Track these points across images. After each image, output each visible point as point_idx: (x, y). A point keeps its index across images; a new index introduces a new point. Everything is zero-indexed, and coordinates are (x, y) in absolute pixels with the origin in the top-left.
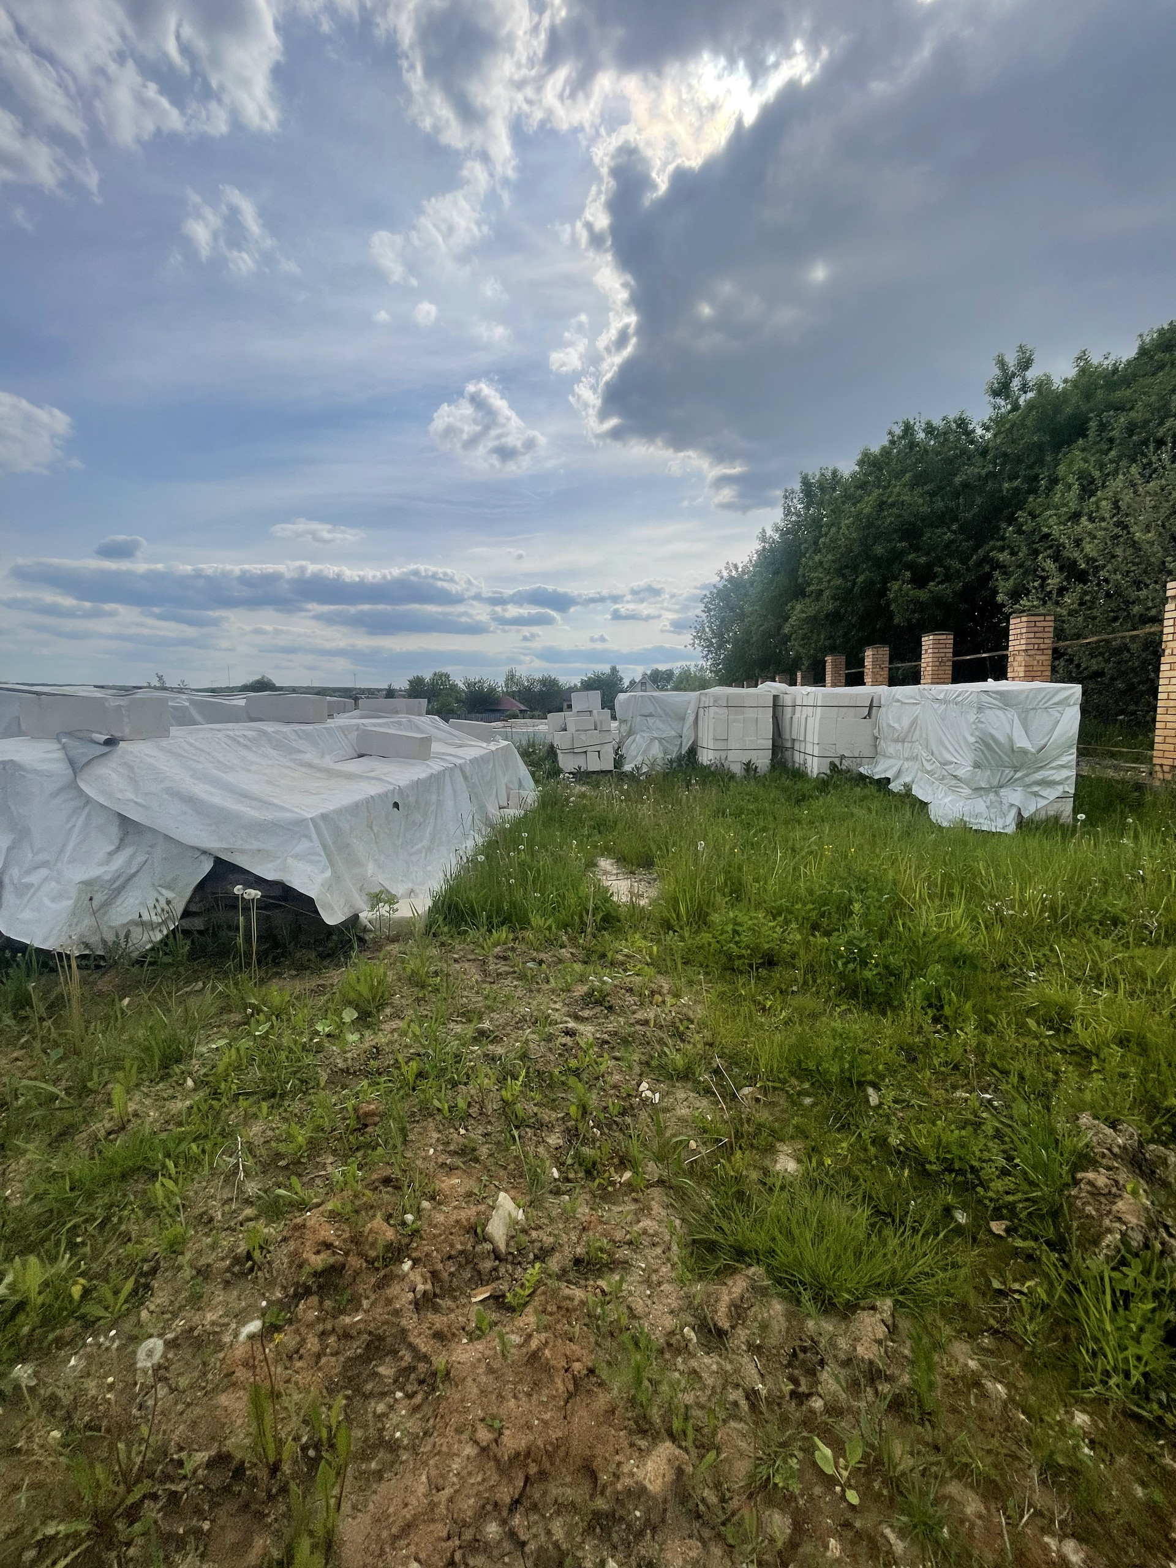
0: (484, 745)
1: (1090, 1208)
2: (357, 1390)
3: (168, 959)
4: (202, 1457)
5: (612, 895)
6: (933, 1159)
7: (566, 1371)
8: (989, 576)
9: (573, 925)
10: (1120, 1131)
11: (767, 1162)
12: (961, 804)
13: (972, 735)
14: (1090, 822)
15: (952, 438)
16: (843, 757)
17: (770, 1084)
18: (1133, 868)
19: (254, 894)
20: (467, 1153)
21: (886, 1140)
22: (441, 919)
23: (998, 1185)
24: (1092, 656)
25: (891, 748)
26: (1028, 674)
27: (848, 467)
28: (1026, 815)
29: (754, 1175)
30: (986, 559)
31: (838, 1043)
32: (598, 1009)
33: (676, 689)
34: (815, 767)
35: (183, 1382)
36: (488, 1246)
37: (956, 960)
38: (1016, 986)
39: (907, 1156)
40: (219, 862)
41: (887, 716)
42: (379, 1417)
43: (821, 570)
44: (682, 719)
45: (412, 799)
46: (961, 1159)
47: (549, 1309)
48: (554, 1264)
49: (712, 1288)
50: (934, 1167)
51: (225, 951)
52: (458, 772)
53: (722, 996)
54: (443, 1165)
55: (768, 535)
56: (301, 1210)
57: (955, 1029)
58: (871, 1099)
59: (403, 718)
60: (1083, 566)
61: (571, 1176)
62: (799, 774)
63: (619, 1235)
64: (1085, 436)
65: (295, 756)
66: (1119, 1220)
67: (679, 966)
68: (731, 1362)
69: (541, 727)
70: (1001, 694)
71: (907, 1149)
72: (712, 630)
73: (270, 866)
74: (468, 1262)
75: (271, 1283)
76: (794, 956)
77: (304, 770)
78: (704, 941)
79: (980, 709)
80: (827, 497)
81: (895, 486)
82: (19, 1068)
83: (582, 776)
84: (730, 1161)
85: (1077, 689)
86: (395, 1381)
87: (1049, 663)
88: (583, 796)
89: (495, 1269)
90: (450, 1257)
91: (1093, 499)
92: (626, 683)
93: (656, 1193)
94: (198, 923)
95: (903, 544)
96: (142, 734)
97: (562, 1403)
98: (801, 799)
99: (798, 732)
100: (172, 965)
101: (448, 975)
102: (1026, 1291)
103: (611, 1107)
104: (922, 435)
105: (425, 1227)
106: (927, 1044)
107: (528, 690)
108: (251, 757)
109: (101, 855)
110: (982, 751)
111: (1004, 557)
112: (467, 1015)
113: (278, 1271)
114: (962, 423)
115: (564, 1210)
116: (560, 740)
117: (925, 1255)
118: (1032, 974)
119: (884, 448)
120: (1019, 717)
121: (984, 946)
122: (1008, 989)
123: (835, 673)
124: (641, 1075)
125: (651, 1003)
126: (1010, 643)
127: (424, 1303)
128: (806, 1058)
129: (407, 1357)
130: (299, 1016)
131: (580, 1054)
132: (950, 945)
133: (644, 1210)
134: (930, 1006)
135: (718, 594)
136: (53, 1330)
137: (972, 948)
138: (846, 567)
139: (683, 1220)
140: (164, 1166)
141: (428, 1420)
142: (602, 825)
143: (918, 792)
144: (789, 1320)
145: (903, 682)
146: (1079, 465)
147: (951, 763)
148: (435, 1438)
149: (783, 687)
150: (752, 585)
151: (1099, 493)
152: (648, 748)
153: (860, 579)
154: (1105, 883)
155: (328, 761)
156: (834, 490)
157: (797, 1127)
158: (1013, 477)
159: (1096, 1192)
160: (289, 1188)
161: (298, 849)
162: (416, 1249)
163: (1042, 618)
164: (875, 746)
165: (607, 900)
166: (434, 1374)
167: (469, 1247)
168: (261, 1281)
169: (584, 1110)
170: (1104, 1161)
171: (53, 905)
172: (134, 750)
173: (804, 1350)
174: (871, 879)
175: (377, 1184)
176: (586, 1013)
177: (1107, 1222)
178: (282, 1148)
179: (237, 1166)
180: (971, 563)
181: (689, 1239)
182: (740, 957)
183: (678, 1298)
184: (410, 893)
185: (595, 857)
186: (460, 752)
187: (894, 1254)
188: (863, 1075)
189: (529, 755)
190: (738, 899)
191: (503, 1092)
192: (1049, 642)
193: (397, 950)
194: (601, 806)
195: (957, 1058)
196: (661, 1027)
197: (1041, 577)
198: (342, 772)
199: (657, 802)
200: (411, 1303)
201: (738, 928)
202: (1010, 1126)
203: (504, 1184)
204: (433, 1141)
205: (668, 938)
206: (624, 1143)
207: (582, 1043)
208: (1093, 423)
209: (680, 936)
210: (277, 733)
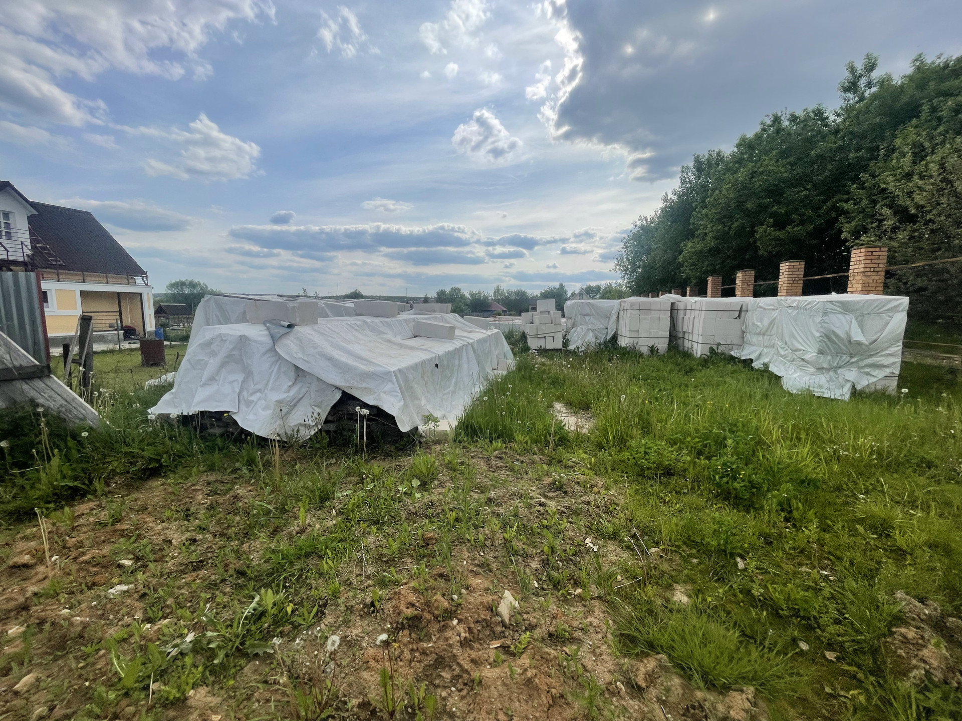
0: (484, 331)
1: (901, 651)
2: (431, 683)
3: (318, 446)
4: (355, 702)
5: (565, 425)
6: (784, 606)
7: (548, 692)
8: (836, 220)
9: (541, 440)
10: (927, 605)
11: (667, 594)
12: (808, 378)
13: (817, 331)
14: (912, 395)
15: (810, 124)
16: (719, 344)
17: (670, 548)
18: (946, 428)
19: (366, 412)
20: (485, 565)
21: (750, 591)
22: (463, 433)
23: (832, 629)
24: (918, 276)
25: (754, 339)
26: (864, 289)
27: (729, 149)
28: (858, 388)
29: (659, 601)
30: (834, 208)
31: (716, 527)
32: (558, 493)
33: (602, 298)
34: (699, 350)
35: (344, 663)
36: (499, 619)
37: (802, 482)
38: (848, 504)
39: (765, 603)
40: (344, 393)
41: (752, 318)
42: (444, 699)
43: (706, 219)
44: (609, 317)
45: (445, 363)
46: (804, 610)
47: (536, 657)
48: (537, 633)
49: (634, 662)
50: (785, 613)
51: (347, 443)
52: (470, 347)
53: (636, 491)
54: (472, 571)
55: (669, 197)
56: (397, 585)
57: (801, 527)
58: (739, 565)
59: (438, 315)
60: (913, 211)
61: (545, 587)
62: (687, 355)
63: (575, 624)
64: (917, 116)
65: (382, 336)
66: (925, 662)
67: (610, 471)
68: (647, 706)
69: (517, 321)
70: (842, 304)
71: (765, 599)
72: (628, 260)
73: (372, 397)
74: (488, 626)
75: (384, 620)
76: (685, 471)
77: (386, 343)
78: (625, 457)
79: (825, 313)
80: (713, 170)
81: (764, 160)
82: (252, 495)
83: (543, 352)
84: (644, 591)
85: (905, 300)
86: (451, 681)
87: (882, 281)
88: (543, 364)
89: (503, 632)
90: (478, 622)
91: (923, 163)
92: (569, 294)
93: (596, 603)
94: (332, 427)
95: (769, 200)
96: (304, 322)
97: (546, 709)
98: (690, 371)
99: (688, 327)
100: (320, 449)
101: (468, 465)
102: (850, 697)
103: (568, 550)
104: (787, 123)
105: (464, 603)
106: (780, 534)
107: (507, 298)
108: (360, 336)
109: (285, 387)
110: (825, 342)
111: (847, 206)
112: (482, 489)
113: (387, 614)
114: (819, 113)
115: (541, 606)
116: (529, 330)
117: (777, 665)
118: (861, 496)
119: (757, 134)
120: (856, 320)
121: (824, 474)
122: (842, 504)
123: (713, 288)
124: (586, 534)
125: (591, 492)
126: (851, 267)
127: (465, 643)
128: (694, 534)
129: (458, 671)
130: (389, 481)
131: (548, 517)
132: (798, 471)
133: (590, 612)
134: (782, 510)
135: (633, 237)
136: (279, 626)
137: (815, 475)
138: (725, 217)
139: (614, 621)
140: (326, 553)
141: (470, 705)
142: (556, 382)
143: (773, 368)
144: (683, 689)
145: (764, 295)
146: (912, 137)
147: (801, 350)
148: (475, 714)
149: (678, 297)
150: (657, 230)
151: (928, 158)
152: (585, 335)
153: (735, 225)
154: (922, 438)
155: (398, 339)
156: (718, 165)
157: (687, 576)
158: (860, 148)
159: (906, 641)
160: (389, 572)
161: (386, 389)
162: (460, 614)
163: (878, 249)
164: (743, 337)
165: (562, 428)
166: (473, 681)
167: (488, 618)
168: (379, 618)
169: (553, 550)
170: (914, 623)
171: (264, 413)
172: (302, 330)
173: (694, 707)
174: (740, 425)
175: (436, 577)
176: (551, 494)
177: (914, 662)
178: (384, 551)
179: (362, 558)
180: (822, 211)
181: (618, 632)
182: (648, 469)
183: (613, 664)
184: (444, 416)
185: (552, 402)
186: (471, 335)
187: (756, 661)
188: (734, 549)
189: (509, 339)
190: (648, 433)
191: (505, 534)
192: (882, 266)
193: (439, 448)
194: (555, 371)
195: (803, 545)
196: (598, 507)
197: (877, 220)
198: (407, 346)
199: (591, 370)
200: (458, 642)
201: (648, 451)
202: (842, 594)
203: (506, 586)
204: (466, 557)
205: (601, 454)
206: (577, 573)
207: (550, 511)
208: (925, 108)
209: (609, 453)
210: (372, 322)
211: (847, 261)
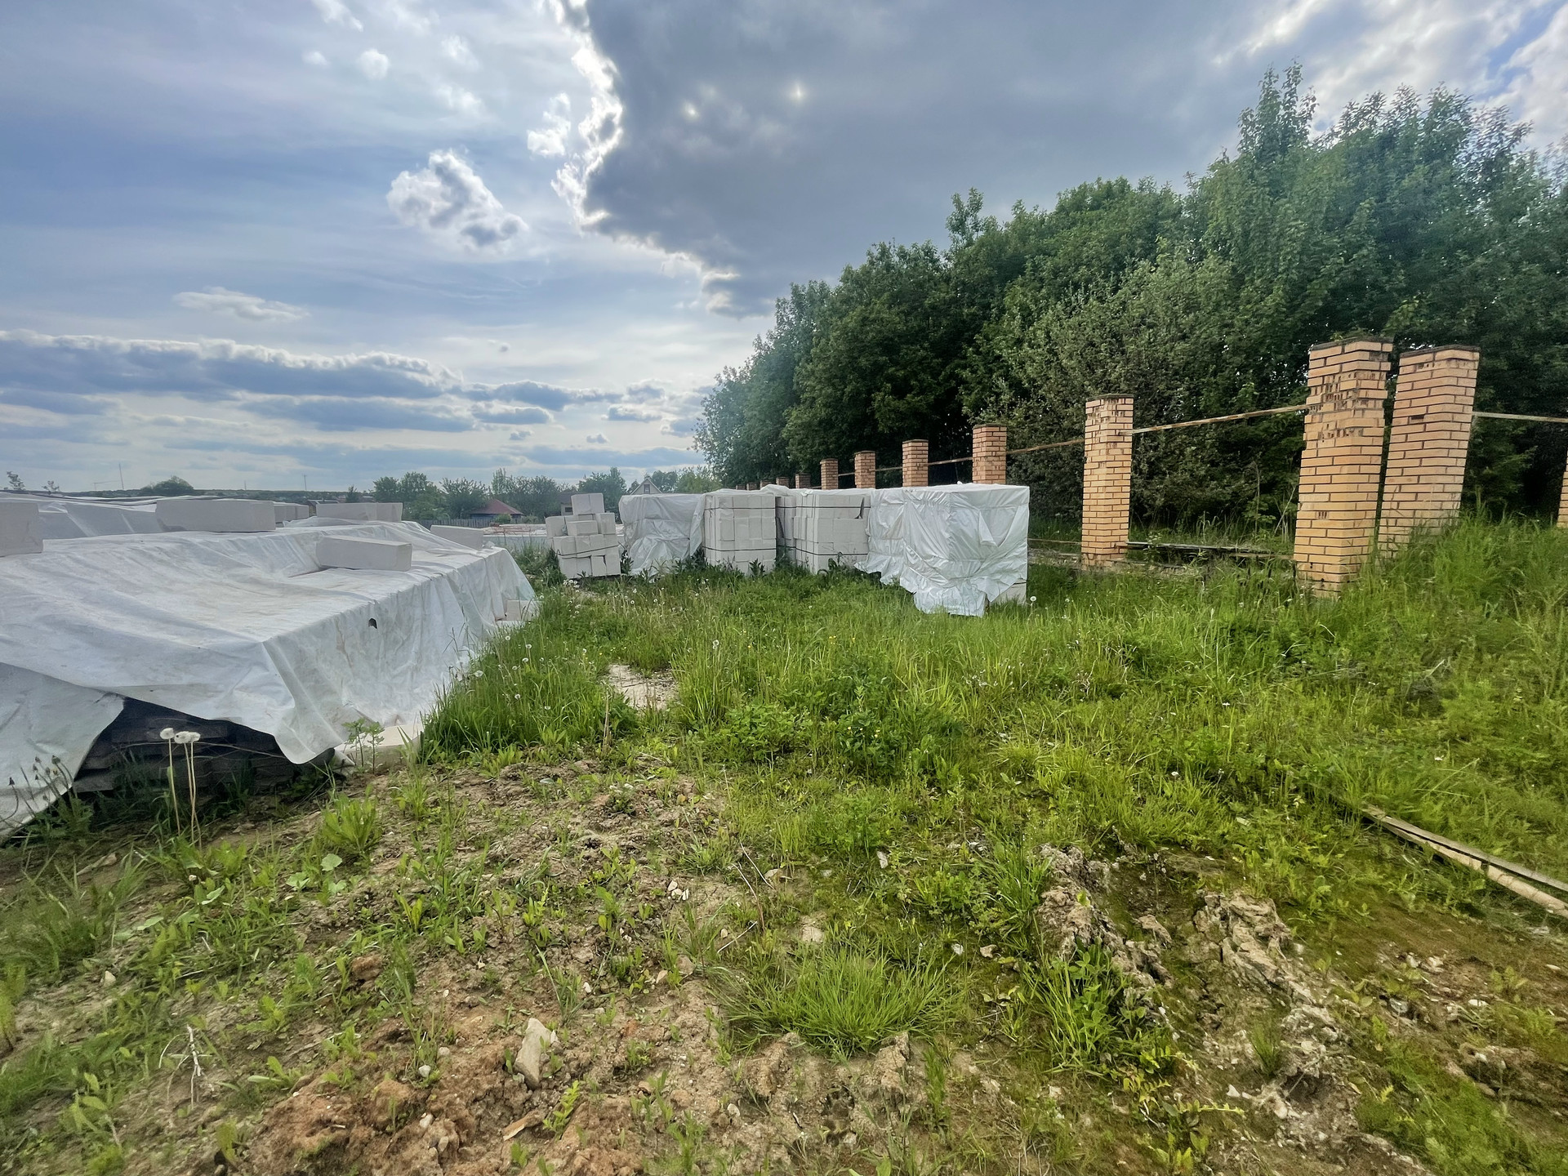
0: (475, 552)
1: (1052, 919)
3: (59, 832)
5: (627, 701)
6: (935, 903)
8: (954, 391)
9: (588, 736)
10: (1071, 854)
11: (795, 936)
12: (941, 592)
13: (947, 531)
14: (1040, 603)
15: (921, 264)
16: (839, 555)
17: (793, 863)
18: (1072, 639)
19: (191, 736)
20: (488, 986)
21: (896, 896)
22: (436, 744)
23: (986, 916)
24: (1035, 462)
25: (881, 545)
26: (988, 477)
27: (833, 282)
28: (991, 600)
29: (783, 950)
30: (952, 376)
31: (850, 816)
32: (621, 817)
33: (680, 491)
34: (816, 565)
36: (520, 1078)
37: (944, 729)
38: (991, 747)
39: (917, 907)
40: (130, 703)
41: (877, 517)
43: (812, 378)
44: (689, 521)
45: (392, 615)
46: (956, 900)
47: (592, 1123)
48: (593, 1077)
49: (751, 1062)
50: (936, 912)
51: (146, 812)
52: (445, 581)
53: (743, 787)
54: (461, 1004)
55: (763, 342)
56: (285, 1092)
57: (946, 790)
58: (881, 862)
59: (374, 525)
60: (1027, 385)
61: (605, 987)
62: (802, 572)
63: (658, 1034)
64: (1023, 274)
65: (234, 571)
66: (1073, 924)
67: (701, 763)
68: (773, 1124)
69: (538, 532)
70: (969, 495)
71: (913, 900)
72: (714, 433)
73: (210, 702)
74: (497, 1100)
76: (806, 742)
77: (247, 586)
78: (724, 737)
79: (953, 509)
80: (817, 309)
81: (875, 304)
83: (587, 582)
84: (760, 942)
85: (1026, 490)
87: (1004, 468)
88: (589, 603)
89: (529, 1100)
90: (476, 1100)
91: (1031, 328)
92: (628, 485)
93: (692, 985)
94: (103, 783)
95: (884, 358)
98: (806, 595)
99: (800, 532)
100: (66, 838)
101: (450, 803)
102: (1009, 998)
103: (641, 911)
104: (896, 259)
105: (445, 1075)
106: (924, 806)
107: (520, 492)
108: (171, 574)
110: (955, 544)
111: (966, 374)
112: (477, 843)
114: (929, 252)
115: (600, 1023)
116: (560, 546)
117: (932, 987)
118: (1002, 735)
119: (864, 268)
120: (983, 515)
121: (965, 715)
122: (986, 750)
123: (829, 476)
124: (669, 875)
125: (674, 803)
126: (974, 451)
127: (449, 1155)
128: (823, 833)
130: (262, 874)
131: (606, 864)
132: (938, 715)
133: (683, 1005)
134: (925, 772)
135: (717, 398)
137: (956, 718)
138: (836, 377)
139: (720, 1006)
140: (81, 1083)
142: (611, 631)
143: (905, 584)
144: (822, 1073)
145: (888, 485)
146: (1020, 298)
147: (931, 557)
149: (784, 488)
150: (750, 389)
151: (1035, 324)
152: (656, 550)
153: (848, 389)
154: (1052, 653)
155: (279, 576)
156: (822, 302)
157: (818, 899)
158: (971, 304)
159: (1056, 905)
160: (267, 1071)
161: (246, 681)
162: (434, 1102)
163: (998, 429)
164: (867, 543)
165: (623, 707)
167: (498, 1084)
169: (613, 918)
170: (1061, 880)
173: (836, 1095)
174: (870, 664)
175: (381, 1042)
176: (608, 823)
177: (1064, 928)
178: (252, 1028)
179: (190, 1061)
180: (941, 378)
181: (726, 1022)
182: (758, 748)
183: (720, 1079)
184: (397, 719)
185: (607, 664)
186: (446, 560)
187: (908, 991)
188: (875, 841)
189: (527, 562)
190: (754, 693)
191: (525, 915)
192: (1003, 451)
193: (385, 783)
194: (609, 612)
195: (949, 815)
196: (686, 826)
197: (995, 393)
198: (299, 588)
199: (668, 605)
200: (433, 1159)
201: (755, 721)
202: (992, 866)
203: (533, 1010)
204: (447, 981)
205: (688, 738)
206: (657, 944)
207: (606, 853)
208: (1028, 264)
209: (699, 734)
210: (208, 544)
211: (969, 441)
